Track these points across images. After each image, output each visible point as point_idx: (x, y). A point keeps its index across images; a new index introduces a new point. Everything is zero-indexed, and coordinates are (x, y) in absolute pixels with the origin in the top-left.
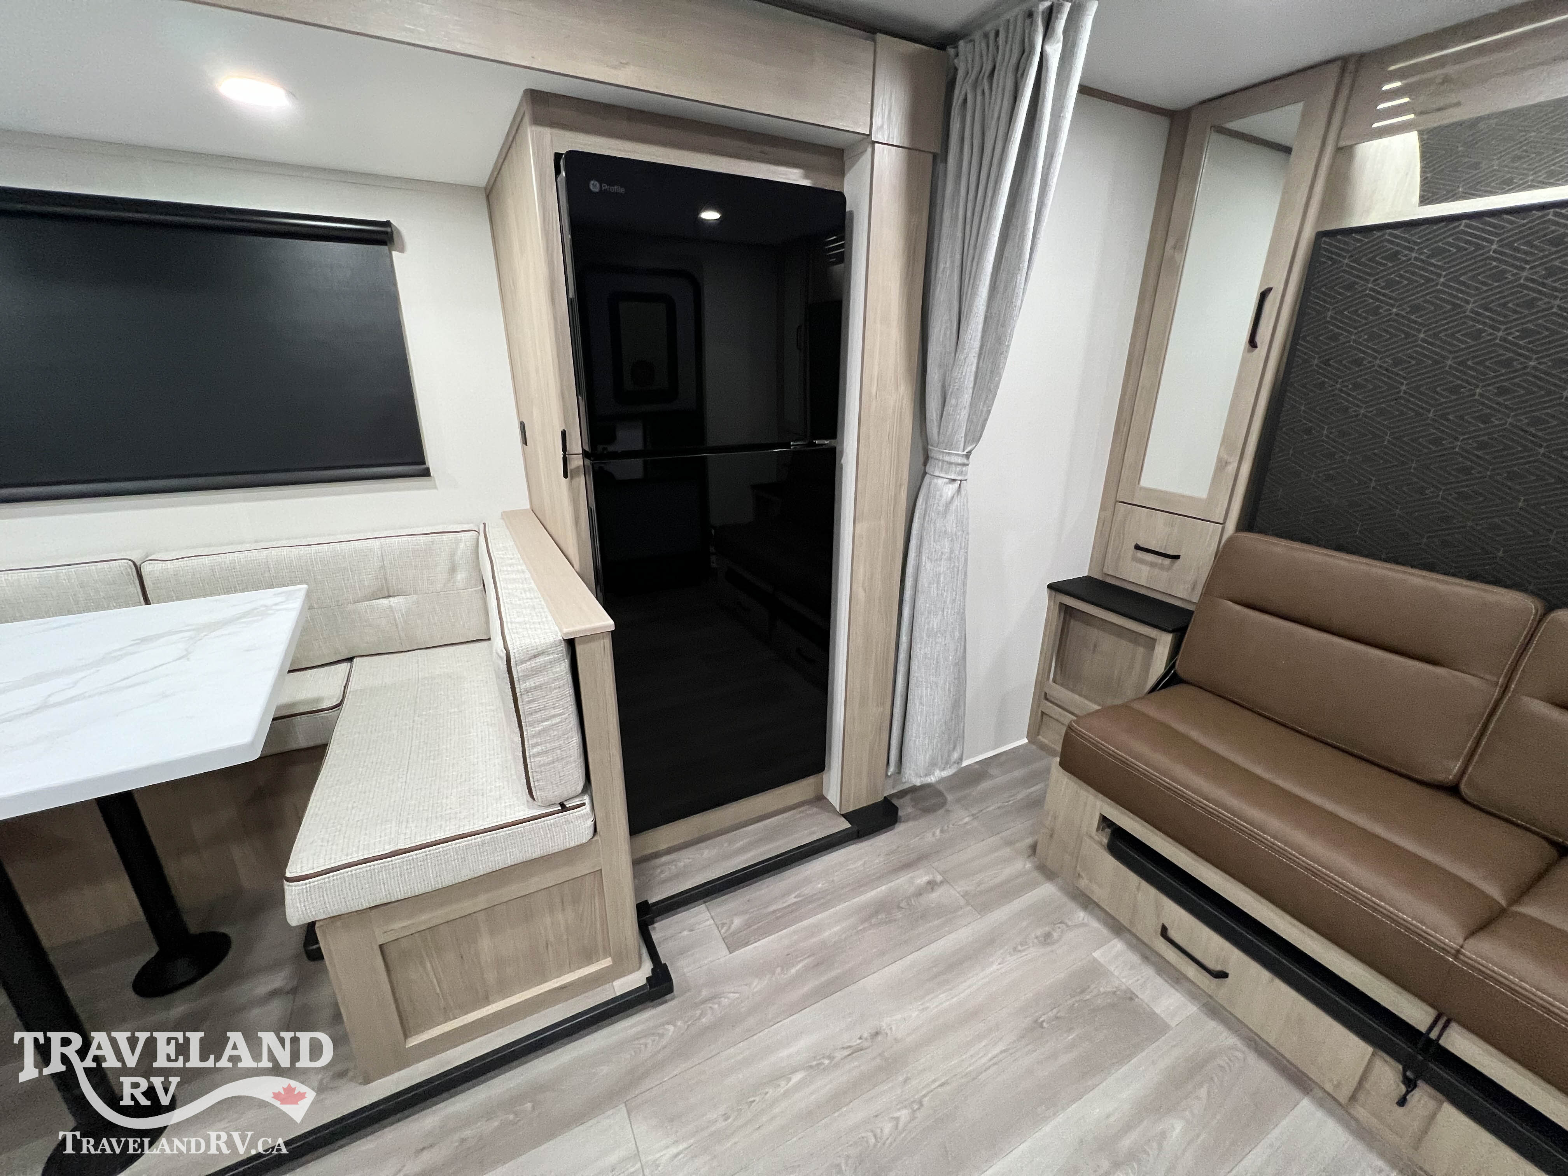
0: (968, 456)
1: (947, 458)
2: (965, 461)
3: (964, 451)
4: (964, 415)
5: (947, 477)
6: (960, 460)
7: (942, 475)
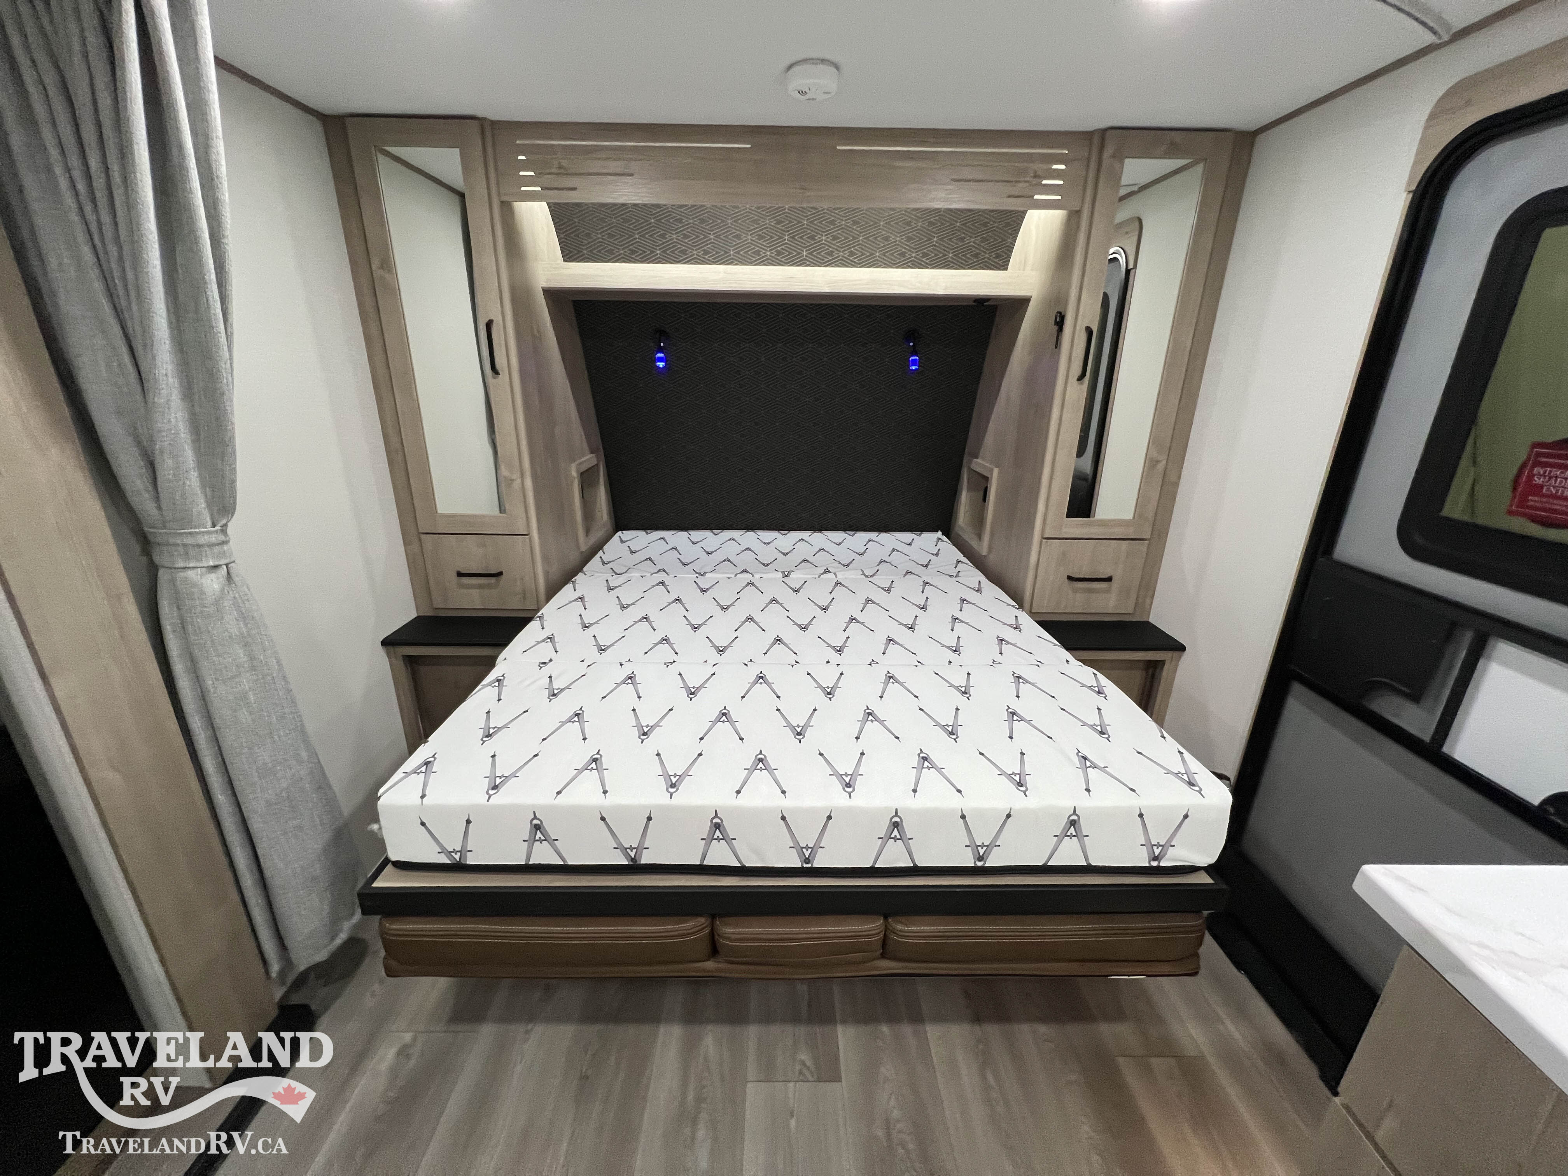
0: (224, 530)
1: (189, 540)
2: (222, 538)
3: (214, 526)
4: (193, 480)
5: (201, 565)
6: (213, 539)
7: (191, 565)
